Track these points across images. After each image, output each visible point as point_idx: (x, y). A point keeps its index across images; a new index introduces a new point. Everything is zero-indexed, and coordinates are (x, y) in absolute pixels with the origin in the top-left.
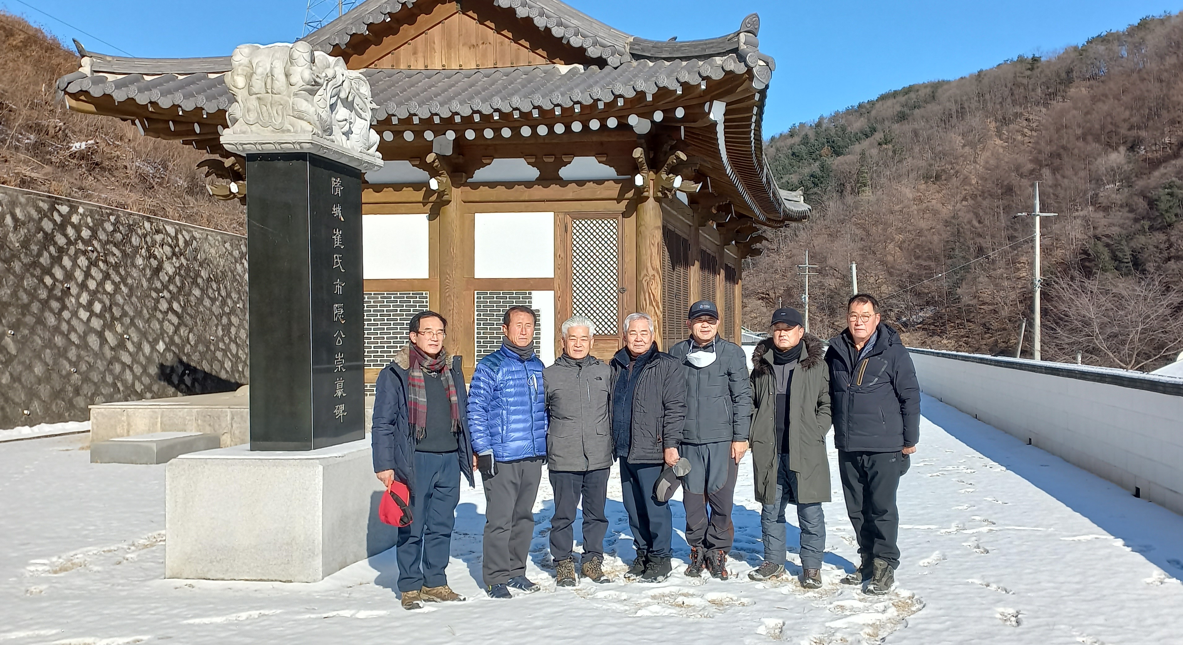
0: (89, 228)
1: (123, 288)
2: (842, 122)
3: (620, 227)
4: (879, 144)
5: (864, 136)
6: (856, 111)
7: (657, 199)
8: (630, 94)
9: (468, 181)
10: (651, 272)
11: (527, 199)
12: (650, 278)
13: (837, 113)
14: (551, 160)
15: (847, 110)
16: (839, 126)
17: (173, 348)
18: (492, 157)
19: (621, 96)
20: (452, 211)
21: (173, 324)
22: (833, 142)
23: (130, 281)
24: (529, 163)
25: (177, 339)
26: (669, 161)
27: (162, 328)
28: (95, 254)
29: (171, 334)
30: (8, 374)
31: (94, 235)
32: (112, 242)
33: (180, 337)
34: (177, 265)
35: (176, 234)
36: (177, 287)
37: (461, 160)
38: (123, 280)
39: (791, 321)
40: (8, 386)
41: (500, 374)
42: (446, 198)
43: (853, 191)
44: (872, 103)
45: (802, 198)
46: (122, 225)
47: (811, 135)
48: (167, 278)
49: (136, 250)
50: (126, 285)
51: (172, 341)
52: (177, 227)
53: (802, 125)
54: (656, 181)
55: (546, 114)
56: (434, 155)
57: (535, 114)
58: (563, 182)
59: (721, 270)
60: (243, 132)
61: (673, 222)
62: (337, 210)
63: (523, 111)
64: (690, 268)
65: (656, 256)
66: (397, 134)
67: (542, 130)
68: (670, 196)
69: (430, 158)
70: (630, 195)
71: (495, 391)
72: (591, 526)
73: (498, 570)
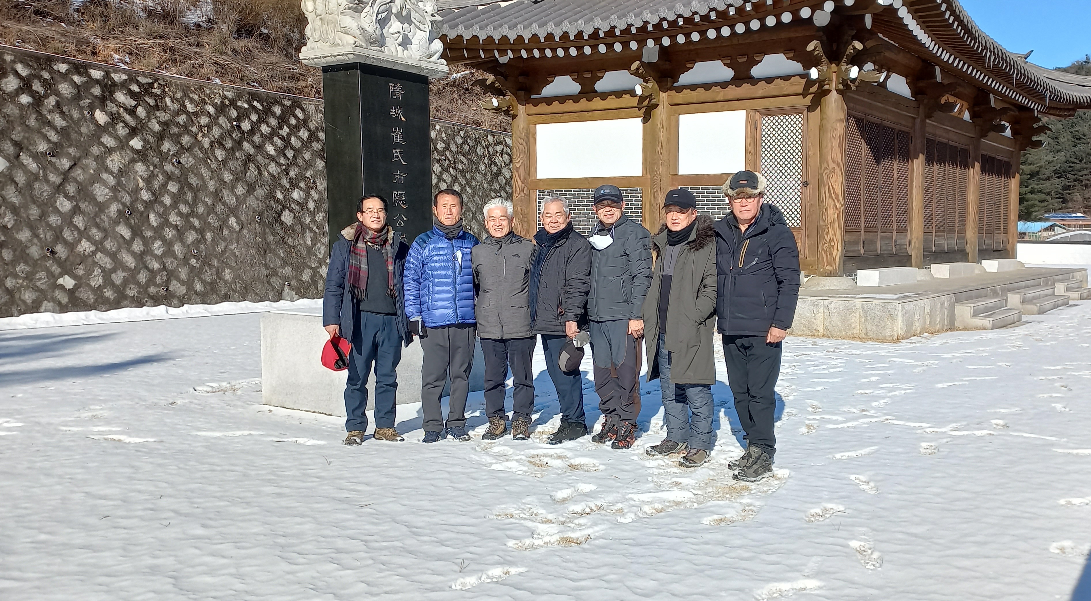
0: (444, 141)
1: (468, 189)
3: (805, 122)
7: (839, 91)
9: (674, 85)
11: (722, 99)
12: (831, 172)
14: (744, 60)
18: (694, 62)
23: (474, 184)
24: (725, 65)
26: (848, 52)
28: (447, 162)
31: (447, 148)
32: (460, 153)
37: (667, 66)
38: (468, 183)
41: (427, 249)
46: (470, 138)
49: (481, 158)
50: (470, 187)
54: (838, 73)
55: (722, 15)
56: (638, 62)
57: (713, 16)
58: (754, 81)
59: (976, 163)
60: (313, 49)
61: (878, 114)
62: (397, 112)
63: (702, 14)
64: (912, 162)
65: (837, 148)
66: (610, 46)
67: (726, 31)
68: (853, 88)
69: (634, 66)
70: (814, 89)
71: (423, 265)
72: (518, 389)
73: (431, 419)
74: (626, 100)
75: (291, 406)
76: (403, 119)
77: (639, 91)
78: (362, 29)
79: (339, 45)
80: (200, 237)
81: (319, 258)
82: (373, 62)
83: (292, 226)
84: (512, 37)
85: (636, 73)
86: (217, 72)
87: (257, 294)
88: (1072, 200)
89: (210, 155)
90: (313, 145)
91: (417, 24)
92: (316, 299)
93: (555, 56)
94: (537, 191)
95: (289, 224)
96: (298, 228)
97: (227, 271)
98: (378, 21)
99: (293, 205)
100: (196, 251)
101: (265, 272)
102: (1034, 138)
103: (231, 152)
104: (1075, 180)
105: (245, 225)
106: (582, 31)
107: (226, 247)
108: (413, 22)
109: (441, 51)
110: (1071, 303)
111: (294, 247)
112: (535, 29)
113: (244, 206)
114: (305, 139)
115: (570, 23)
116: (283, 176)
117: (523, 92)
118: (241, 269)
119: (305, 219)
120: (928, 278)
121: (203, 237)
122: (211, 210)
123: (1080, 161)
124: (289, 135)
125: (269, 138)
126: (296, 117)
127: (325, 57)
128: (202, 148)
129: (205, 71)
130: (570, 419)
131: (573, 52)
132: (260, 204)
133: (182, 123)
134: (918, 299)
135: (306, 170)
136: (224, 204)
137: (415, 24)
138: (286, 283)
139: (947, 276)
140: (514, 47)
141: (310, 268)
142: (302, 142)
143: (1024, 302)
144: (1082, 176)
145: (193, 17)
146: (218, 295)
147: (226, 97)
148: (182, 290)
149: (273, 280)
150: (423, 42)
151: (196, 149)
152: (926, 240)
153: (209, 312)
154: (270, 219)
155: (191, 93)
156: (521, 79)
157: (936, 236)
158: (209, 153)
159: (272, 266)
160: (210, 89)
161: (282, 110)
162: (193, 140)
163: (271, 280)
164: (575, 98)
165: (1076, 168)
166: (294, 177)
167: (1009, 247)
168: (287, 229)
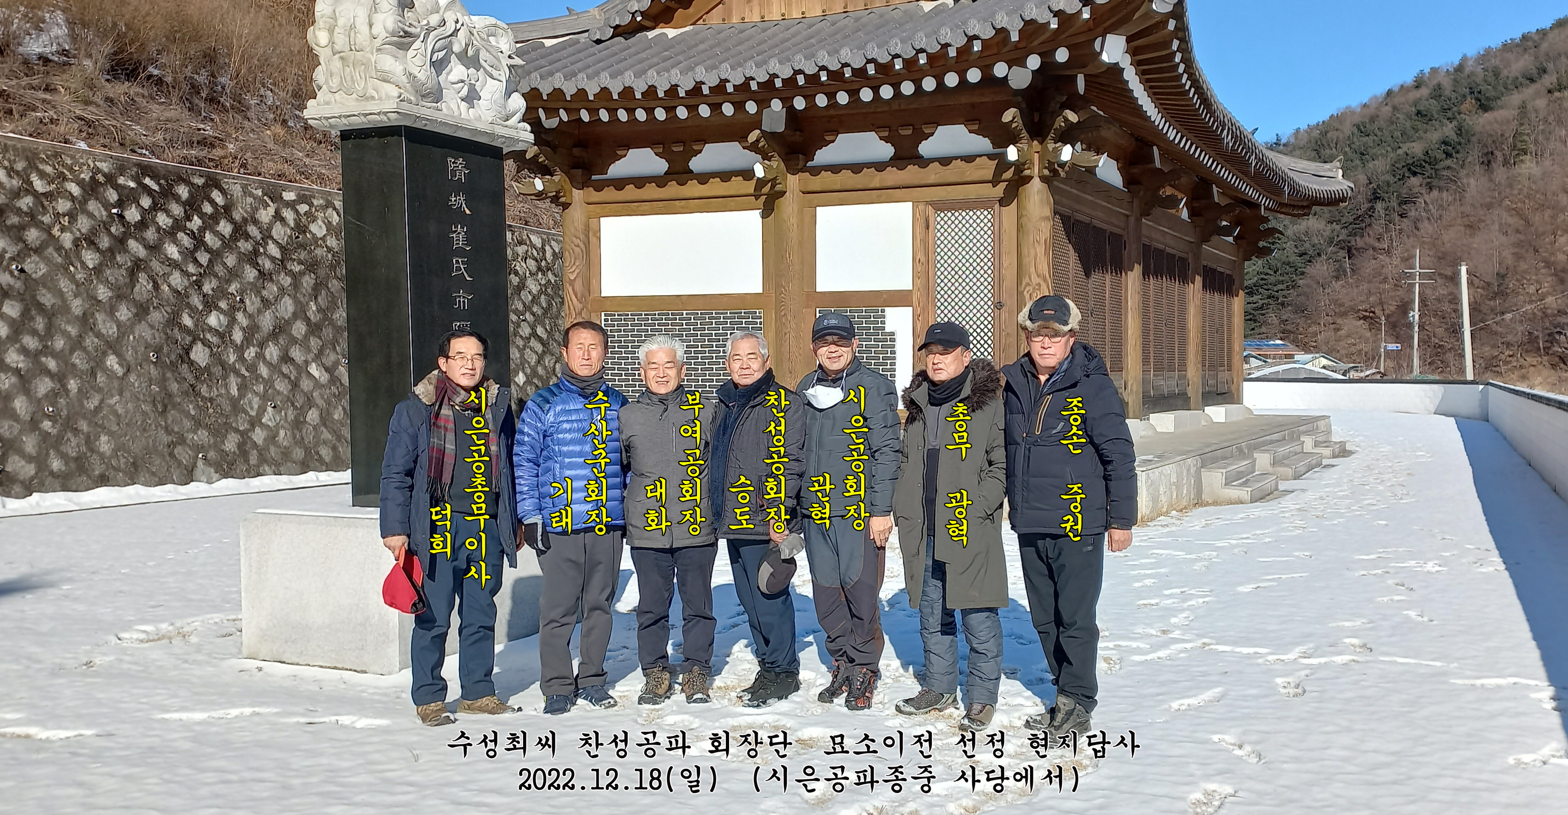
2: (1496, 62)
3: (997, 220)
4: (1549, 92)
5: (1528, 82)
6: (1517, 45)
7: (1043, 179)
8: (988, 33)
9: (808, 165)
10: (1035, 280)
11: (878, 185)
12: (1034, 288)
13: (1488, 51)
14: (908, 132)
15: (1504, 45)
16: (1490, 70)
17: (535, 381)
18: (837, 133)
19: (976, 37)
20: (789, 205)
21: (536, 353)
22: (1480, 92)
24: (881, 138)
25: (540, 370)
26: (1056, 126)
27: (522, 356)
29: (533, 364)
30: (340, 408)
33: (545, 368)
34: (543, 282)
35: (543, 245)
36: (543, 308)
37: (797, 137)
39: (949, 341)
40: (341, 423)
41: (552, 413)
42: (778, 188)
43: (1506, 163)
44: (1542, 33)
45: (1340, 172)
47: (1447, 84)
48: (530, 298)
51: (535, 373)
52: (545, 237)
53: (1434, 71)
54: (1042, 155)
55: (885, 69)
56: (757, 132)
57: (871, 70)
58: (923, 162)
59: (1197, 277)
60: (328, 103)
61: (1088, 211)
62: (458, 201)
63: (856, 66)
64: (1126, 274)
65: (1043, 257)
66: (716, 107)
67: (887, 92)
68: (1063, 174)
69: (753, 136)
70: (1008, 174)
71: (545, 436)
72: (690, 624)
73: (556, 676)
74: (737, 185)
75: (295, 660)
76: (468, 212)
77: (759, 171)
78: (411, 76)
79: (373, 98)
80: (58, 386)
81: (250, 416)
82: (426, 125)
83: (207, 368)
84: (569, 90)
85: (754, 147)
86: (81, 131)
87: (154, 474)
88: (1265, 323)
89: (74, 259)
90: (239, 244)
91: (489, 69)
92: (246, 479)
93: (633, 120)
94: (603, 314)
95: (203, 365)
96: (217, 370)
97: (104, 438)
98: (433, 63)
99: (208, 336)
100: (51, 409)
101: (166, 439)
102: (1261, 244)
103: (109, 255)
104: (1269, 297)
105: (133, 366)
106: (677, 86)
107: (102, 401)
108: (481, 66)
109: (523, 110)
110: (1325, 462)
111: (211, 400)
112: (605, 80)
113: (131, 337)
114: (227, 236)
115: (658, 73)
116: (191, 291)
117: (580, 171)
118: (126, 435)
119: (228, 356)
120: (1150, 433)
121: (64, 386)
122: (77, 344)
123: (1275, 272)
124: (202, 230)
125: (171, 233)
126: (212, 202)
127: (349, 116)
128: (59, 248)
129: (62, 129)
130: (778, 667)
131: (660, 114)
132: (157, 335)
133: (25, 209)
134: (1163, 464)
135: (229, 282)
136: (99, 335)
137: (485, 69)
138: (200, 456)
139: (1171, 429)
140: (568, 105)
141: (237, 430)
142: (221, 240)
143: (1274, 463)
144: (1277, 292)
145: (34, 47)
146: (89, 476)
147: (99, 171)
148: (29, 470)
149: (178, 450)
150: (496, 96)
151: (51, 250)
152: (1145, 382)
153: (76, 504)
154: (173, 357)
155: (41, 162)
156: (576, 151)
157: (1154, 375)
158: (71, 257)
159: (176, 429)
160: (72, 157)
161: (190, 192)
162: (44, 236)
163: (176, 451)
164: (660, 181)
165: (1270, 281)
166: (210, 292)
167: (1233, 388)
168: (199, 372)
